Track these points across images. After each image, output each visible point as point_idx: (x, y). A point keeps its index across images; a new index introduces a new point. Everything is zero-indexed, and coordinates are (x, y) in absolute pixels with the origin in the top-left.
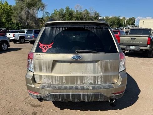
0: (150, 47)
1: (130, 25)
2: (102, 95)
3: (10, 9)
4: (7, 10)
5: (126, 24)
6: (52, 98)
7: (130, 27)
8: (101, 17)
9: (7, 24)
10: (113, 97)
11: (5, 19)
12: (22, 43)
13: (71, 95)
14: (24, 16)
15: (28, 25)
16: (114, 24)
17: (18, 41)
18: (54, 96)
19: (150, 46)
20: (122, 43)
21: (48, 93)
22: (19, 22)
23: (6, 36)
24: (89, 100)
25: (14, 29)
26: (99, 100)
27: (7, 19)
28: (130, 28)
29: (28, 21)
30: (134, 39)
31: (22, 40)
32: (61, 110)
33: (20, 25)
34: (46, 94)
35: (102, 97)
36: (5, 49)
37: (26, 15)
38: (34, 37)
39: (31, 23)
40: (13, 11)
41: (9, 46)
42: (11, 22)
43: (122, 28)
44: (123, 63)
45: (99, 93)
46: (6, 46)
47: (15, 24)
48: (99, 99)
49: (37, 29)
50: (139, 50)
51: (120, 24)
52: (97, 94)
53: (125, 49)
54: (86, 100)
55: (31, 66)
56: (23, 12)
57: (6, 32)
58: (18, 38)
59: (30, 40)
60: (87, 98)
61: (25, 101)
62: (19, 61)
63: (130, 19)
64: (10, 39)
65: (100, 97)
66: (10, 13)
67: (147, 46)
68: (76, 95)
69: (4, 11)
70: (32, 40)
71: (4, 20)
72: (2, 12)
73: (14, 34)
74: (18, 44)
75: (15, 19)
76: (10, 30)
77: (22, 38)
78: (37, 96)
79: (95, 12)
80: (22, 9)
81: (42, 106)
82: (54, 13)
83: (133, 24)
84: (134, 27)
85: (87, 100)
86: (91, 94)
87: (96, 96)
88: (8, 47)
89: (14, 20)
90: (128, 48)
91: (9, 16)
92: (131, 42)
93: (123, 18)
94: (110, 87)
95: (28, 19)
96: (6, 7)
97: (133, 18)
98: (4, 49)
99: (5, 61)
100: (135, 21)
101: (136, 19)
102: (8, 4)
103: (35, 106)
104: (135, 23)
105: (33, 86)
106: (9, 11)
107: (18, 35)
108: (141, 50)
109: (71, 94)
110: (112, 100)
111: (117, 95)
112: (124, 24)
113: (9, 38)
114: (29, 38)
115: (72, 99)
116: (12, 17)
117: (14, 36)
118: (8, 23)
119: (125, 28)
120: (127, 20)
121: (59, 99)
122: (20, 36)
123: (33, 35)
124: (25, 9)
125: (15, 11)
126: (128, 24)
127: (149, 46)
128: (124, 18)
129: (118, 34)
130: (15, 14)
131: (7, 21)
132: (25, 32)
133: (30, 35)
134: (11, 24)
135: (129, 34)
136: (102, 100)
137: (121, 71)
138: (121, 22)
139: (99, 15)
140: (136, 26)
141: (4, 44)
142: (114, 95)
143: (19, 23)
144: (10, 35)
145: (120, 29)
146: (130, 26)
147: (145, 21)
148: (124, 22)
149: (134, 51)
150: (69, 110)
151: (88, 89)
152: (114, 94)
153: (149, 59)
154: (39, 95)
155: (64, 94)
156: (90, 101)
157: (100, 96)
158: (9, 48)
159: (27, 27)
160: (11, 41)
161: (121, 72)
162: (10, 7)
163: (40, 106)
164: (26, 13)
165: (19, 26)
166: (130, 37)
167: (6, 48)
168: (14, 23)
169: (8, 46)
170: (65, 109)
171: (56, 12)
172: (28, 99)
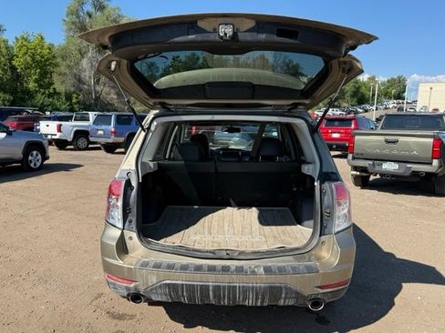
0: (440, 167)
1: (390, 98)
2: (288, 290)
3: (49, 53)
4: (42, 57)
5: (378, 95)
6: (166, 295)
7: (392, 104)
8: (306, 76)
9: (39, 95)
10: (319, 297)
11: (36, 81)
12: (80, 150)
13: (211, 288)
14: (88, 75)
15: (97, 98)
16: (344, 95)
17: (71, 143)
18: (169, 288)
19: (440, 162)
20: (360, 152)
21: (155, 281)
22: (72, 89)
23: (39, 130)
24: (257, 301)
25: (59, 110)
26: (281, 303)
27: (42, 83)
28: (391, 106)
29: (98, 88)
30: (395, 142)
31: (82, 140)
32: (187, 329)
33: (77, 98)
34: (150, 284)
35: (289, 296)
36: (35, 165)
37: (93, 72)
38: (115, 133)
39: (107, 94)
40: (59, 60)
41: (48, 158)
42: (51, 91)
43: (368, 107)
44: (346, 211)
45: (283, 285)
46: (40, 157)
47: (63, 94)
48: (282, 300)
49: (124, 111)
50: (408, 174)
51: (360, 95)
52: (276, 287)
53: (370, 171)
54: (249, 302)
55: (116, 213)
56: (85, 63)
57: (37, 119)
58: (72, 136)
59: (104, 141)
60: (251, 296)
61: (94, 303)
62: (74, 200)
63: (392, 83)
64: (49, 137)
65: (283, 296)
66: (50, 64)
67: (431, 164)
68: (224, 287)
69: (33, 59)
70: (110, 141)
71: (32, 85)
72: (28, 63)
73: (61, 125)
74: (69, 152)
75: (63, 81)
76: (48, 113)
77: (81, 134)
78: (128, 289)
79: (287, 61)
80: (82, 55)
81: (138, 316)
82: (172, 66)
83: (399, 96)
84: (401, 105)
85: (251, 302)
86: (260, 287)
87: (274, 291)
88: (43, 160)
89: (59, 86)
90: (377, 168)
91: (46, 73)
92: (386, 152)
93: (369, 79)
94: (310, 270)
95: (98, 80)
96: (39, 50)
97: (399, 78)
98: (32, 165)
99: (38, 200)
100: (405, 86)
101: (408, 83)
102: (45, 40)
103: (121, 317)
104: (406, 94)
105: (120, 263)
106: (48, 59)
107: (71, 127)
108: (415, 174)
109: (213, 286)
110: (316, 303)
111: (329, 290)
112: (374, 95)
113: (46, 135)
114: (100, 136)
115: (214, 297)
116: (55, 78)
117: (59, 130)
118: (44, 93)
119: (374, 108)
120: (383, 84)
121: (183, 295)
122: (75, 129)
123: (112, 128)
124: (90, 55)
125: (63, 58)
126: (385, 96)
127: (435, 162)
128: (372, 79)
129: (353, 126)
130: (63, 69)
131: (40, 86)
132: (91, 120)
133: (103, 127)
134: (50, 96)
135: (382, 128)
136: (291, 302)
137: (339, 229)
138: (363, 90)
139: (300, 71)
140: (407, 103)
141: (35, 153)
142: (321, 291)
143: (74, 92)
144: (48, 128)
145: (361, 111)
146: (391, 102)
147: (436, 87)
148: (374, 91)
149: (393, 175)
150: (206, 329)
151: (253, 273)
152: (320, 287)
153: (439, 198)
154: (132, 285)
155: (195, 283)
156: (259, 304)
157: (284, 291)
158: (46, 162)
159: (96, 105)
160: (50, 143)
161: (338, 232)
162: (50, 49)
163: (132, 317)
164: (92, 65)
165: (74, 100)
166: (382, 138)
167: (38, 164)
168: (59, 94)
169: (45, 157)
170: (195, 326)
171: (177, 63)
172: (102, 300)
